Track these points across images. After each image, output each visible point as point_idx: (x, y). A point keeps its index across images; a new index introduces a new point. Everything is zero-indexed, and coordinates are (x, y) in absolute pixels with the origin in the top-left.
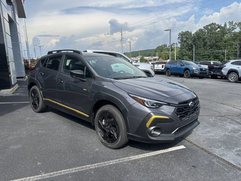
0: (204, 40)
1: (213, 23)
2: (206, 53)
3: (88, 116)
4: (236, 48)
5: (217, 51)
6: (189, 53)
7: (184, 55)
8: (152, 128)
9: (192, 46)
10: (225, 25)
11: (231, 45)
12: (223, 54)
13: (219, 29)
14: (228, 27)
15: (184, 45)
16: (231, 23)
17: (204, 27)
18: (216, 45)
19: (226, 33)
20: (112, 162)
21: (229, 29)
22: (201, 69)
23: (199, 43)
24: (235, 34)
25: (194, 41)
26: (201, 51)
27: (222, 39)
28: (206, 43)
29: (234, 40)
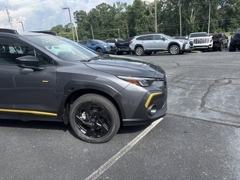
0: (98, 19)
1: (103, 3)
2: (102, 32)
3: (56, 115)
4: (125, 27)
5: (111, 30)
6: (88, 33)
7: (83, 35)
8: (150, 107)
9: (88, 25)
10: (114, 5)
11: (121, 24)
12: (117, 32)
13: (109, 9)
14: (117, 7)
15: (81, 25)
16: (118, 3)
17: (96, 7)
18: (109, 24)
19: (116, 13)
20: (117, 157)
21: (118, 10)
22: (111, 47)
23: (94, 22)
24: (123, 13)
25: (90, 20)
26: (98, 30)
27: (113, 19)
28: (101, 22)
29: (123, 19)
